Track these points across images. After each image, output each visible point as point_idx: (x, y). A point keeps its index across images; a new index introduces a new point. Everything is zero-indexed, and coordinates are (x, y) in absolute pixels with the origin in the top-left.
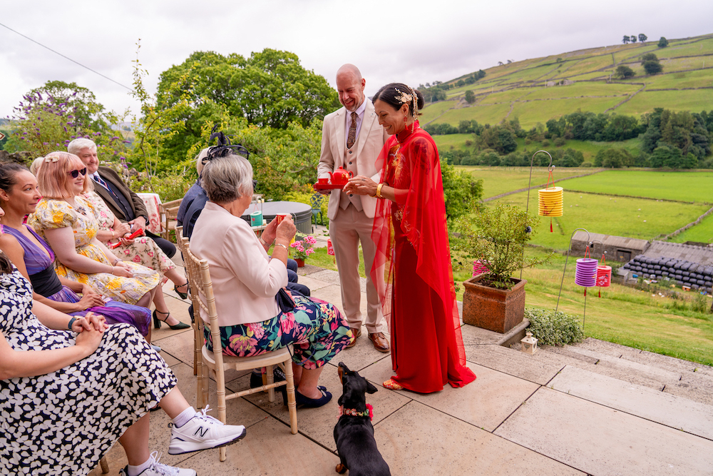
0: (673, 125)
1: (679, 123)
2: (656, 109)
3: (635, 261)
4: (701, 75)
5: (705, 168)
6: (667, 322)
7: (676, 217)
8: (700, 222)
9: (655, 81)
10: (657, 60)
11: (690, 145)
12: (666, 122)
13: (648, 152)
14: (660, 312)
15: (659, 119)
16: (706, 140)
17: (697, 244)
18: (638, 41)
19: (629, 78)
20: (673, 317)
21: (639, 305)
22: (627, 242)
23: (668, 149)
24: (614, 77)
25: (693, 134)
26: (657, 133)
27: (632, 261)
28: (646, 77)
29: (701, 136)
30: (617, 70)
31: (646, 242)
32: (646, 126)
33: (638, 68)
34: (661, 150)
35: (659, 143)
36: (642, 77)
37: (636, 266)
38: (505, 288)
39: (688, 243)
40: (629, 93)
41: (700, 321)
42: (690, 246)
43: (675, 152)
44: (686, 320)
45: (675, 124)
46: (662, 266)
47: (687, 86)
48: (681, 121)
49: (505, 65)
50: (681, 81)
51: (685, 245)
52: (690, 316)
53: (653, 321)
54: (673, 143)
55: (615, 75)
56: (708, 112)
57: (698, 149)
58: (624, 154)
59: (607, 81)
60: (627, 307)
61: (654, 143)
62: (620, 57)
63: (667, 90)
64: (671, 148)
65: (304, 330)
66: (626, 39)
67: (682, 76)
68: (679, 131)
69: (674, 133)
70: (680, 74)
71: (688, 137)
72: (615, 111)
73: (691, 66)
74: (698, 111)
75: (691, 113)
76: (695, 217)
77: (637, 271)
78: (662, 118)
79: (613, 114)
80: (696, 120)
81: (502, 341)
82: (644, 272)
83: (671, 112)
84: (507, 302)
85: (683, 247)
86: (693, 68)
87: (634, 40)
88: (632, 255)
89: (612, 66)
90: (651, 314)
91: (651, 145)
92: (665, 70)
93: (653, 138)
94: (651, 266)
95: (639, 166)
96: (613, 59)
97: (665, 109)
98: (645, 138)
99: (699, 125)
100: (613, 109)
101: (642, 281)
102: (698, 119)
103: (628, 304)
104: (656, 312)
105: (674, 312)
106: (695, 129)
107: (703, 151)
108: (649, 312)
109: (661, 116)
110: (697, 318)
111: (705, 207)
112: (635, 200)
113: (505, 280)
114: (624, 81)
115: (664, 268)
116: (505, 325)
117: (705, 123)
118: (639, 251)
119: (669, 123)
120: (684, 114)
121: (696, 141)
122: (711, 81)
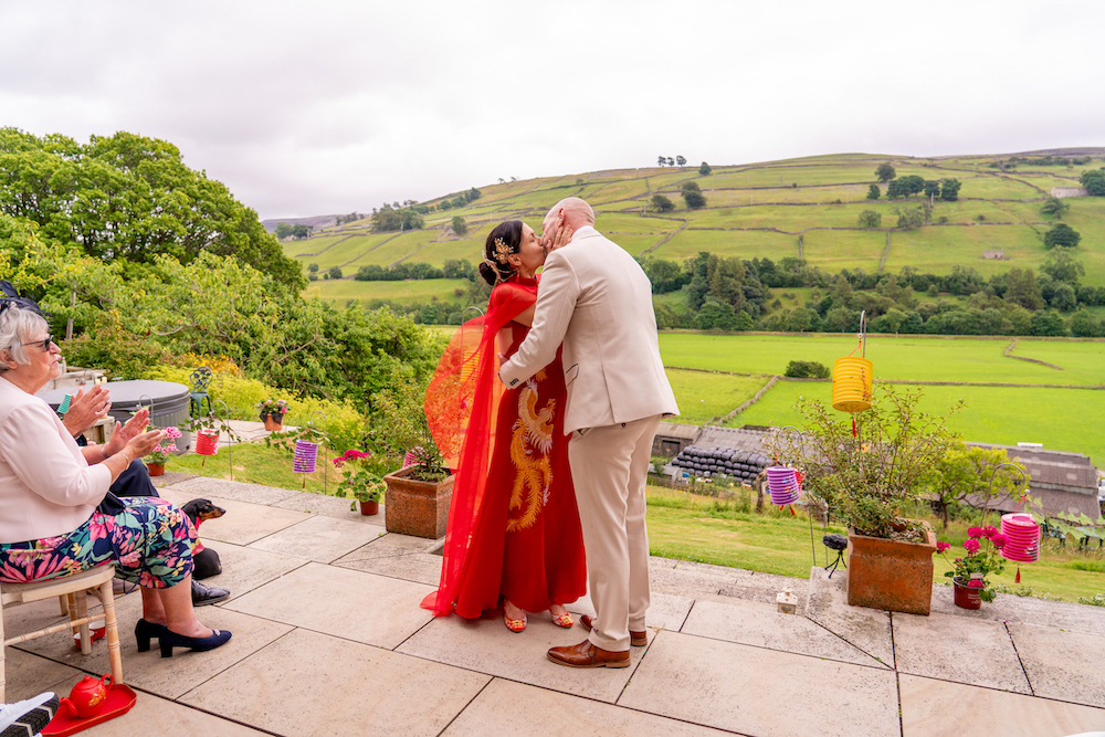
0: (722, 275)
1: (728, 272)
2: (701, 253)
3: (685, 454)
4: (750, 213)
5: (760, 330)
6: (704, 528)
7: (731, 393)
8: (758, 400)
9: (697, 217)
10: (698, 190)
11: (742, 300)
12: (714, 270)
13: (695, 309)
14: (697, 516)
15: (706, 265)
16: (760, 294)
17: (756, 428)
18: (676, 164)
19: (668, 212)
20: (711, 520)
22: (673, 429)
23: (718, 305)
24: (649, 209)
25: (745, 287)
26: (703, 284)
27: (681, 454)
28: (688, 211)
29: (755, 290)
30: (653, 200)
31: (697, 428)
32: (691, 275)
33: (677, 199)
34: (709, 307)
35: (707, 297)
36: (682, 211)
37: (686, 461)
38: (436, 480)
39: (746, 427)
40: (669, 231)
41: (741, 523)
42: (748, 431)
43: (726, 310)
44: (726, 523)
45: (724, 273)
46: (717, 459)
47: (735, 226)
48: (729, 271)
49: (507, 184)
50: (728, 219)
51: (743, 430)
52: (731, 518)
53: (686, 528)
54: (724, 297)
55: (651, 206)
56: (760, 260)
57: (751, 306)
58: (666, 312)
59: (641, 213)
60: (661, 514)
61: (701, 297)
62: (656, 183)
63: (712, 229)
64: (721, 304)
65: (129, 536)
66: (662, 160)
67: (729, 213)
68: (729, 283)
69: (723, 285)
70: (727, 210)
71: (740, 291)
72: (652, 254)
73: (739, 200)
74: (749, 257)
75: (741, 259)
76: (752, 393)
77: (687, 468)
78: (708, 265)
79: (651, 257)
80: (747, 269)
81: (433, 548)
82: (696, 469)
83: (719, 258)
84: (438, 498)
85: (740, 432)
86: (740, 203)
87: (672, 163)
88: (681, 447)
89: (646, 194)
90: (685, 520)
91: (698, 299)
92: (709, 203)
93: (699, 291)
94: (704, 460)
95: (685, 327)
96: (648, 186)
97: (712, 253)
98: (690, 290)
99: (751, 276)
100: (650, 251)
101: (694, 480)
102: (750, 268)
103: (662, 509)
104: (692, 516)
105: (713, 514)
106: (746, 281)
107: (758, 308)
108: (683, 517)
109: (708, 263)
110: (738, 520)
111: (763, 380)
112: (682, 372)
113: (436, 470)
114: (661, 215)
115: (719, 462)
116: (437, 528)
117: (758, 273)
118: (688, 441)
119: (717, 272)
120: (734, 263)
121: (748, 295)
122: (761, 221)
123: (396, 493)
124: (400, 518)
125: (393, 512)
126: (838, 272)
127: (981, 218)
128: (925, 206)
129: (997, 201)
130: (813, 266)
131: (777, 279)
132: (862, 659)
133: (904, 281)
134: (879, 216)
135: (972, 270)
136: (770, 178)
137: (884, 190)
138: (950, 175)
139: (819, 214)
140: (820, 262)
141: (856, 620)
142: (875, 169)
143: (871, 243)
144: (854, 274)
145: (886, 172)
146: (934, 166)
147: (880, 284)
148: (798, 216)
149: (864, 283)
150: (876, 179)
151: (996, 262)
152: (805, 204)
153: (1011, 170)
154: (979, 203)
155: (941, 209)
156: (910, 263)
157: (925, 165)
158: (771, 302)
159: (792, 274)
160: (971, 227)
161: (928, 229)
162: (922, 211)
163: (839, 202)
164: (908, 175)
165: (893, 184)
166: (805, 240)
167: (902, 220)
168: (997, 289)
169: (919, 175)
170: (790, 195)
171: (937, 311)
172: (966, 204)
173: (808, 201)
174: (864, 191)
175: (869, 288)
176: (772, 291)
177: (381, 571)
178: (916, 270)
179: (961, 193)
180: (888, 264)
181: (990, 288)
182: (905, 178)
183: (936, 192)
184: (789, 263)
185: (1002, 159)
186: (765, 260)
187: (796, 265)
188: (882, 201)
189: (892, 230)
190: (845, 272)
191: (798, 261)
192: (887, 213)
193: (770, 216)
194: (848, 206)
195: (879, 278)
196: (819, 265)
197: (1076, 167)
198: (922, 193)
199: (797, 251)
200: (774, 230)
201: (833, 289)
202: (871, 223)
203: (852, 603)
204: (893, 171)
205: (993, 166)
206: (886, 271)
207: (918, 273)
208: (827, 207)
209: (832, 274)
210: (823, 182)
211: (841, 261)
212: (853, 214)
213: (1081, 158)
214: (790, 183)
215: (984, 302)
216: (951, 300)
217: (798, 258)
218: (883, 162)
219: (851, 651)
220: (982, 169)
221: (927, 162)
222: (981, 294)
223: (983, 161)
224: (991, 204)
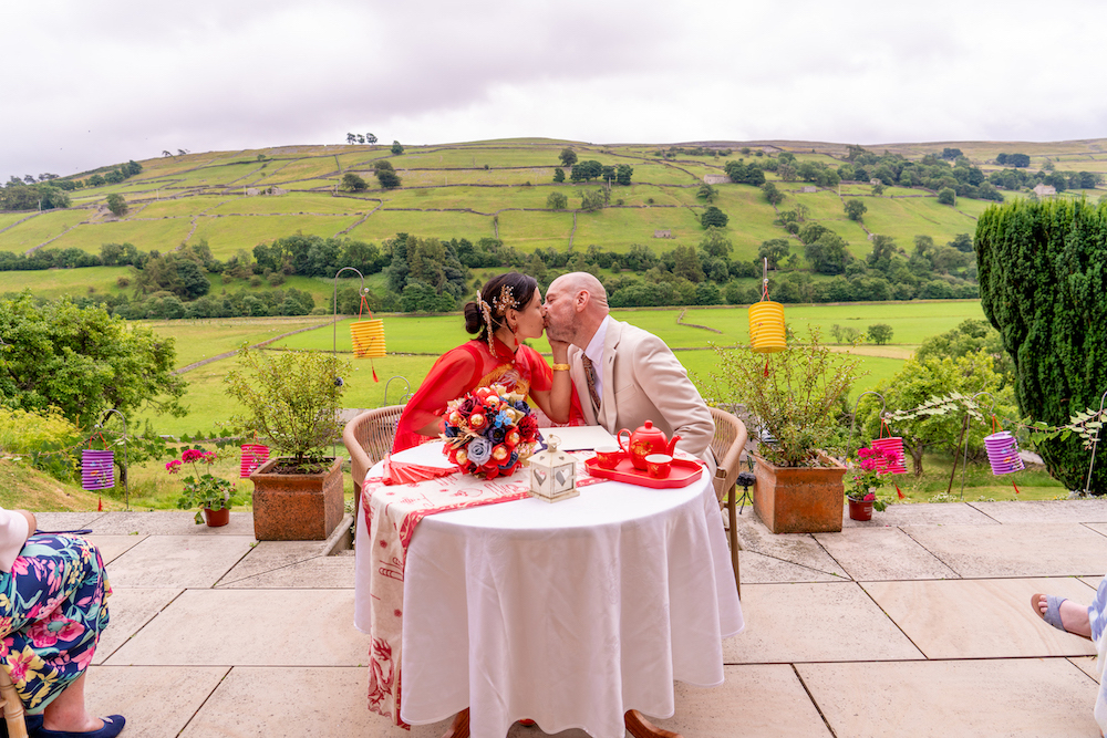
0: (422, 256)
1: (428, 254)
2: (399, 235)
4: (445, 194)
9: (393, 197)
10: (392, 170)
11: (444, 281)
12: (414, 252)
13: (397, 292)
15: (405, 247)
16: (461, 275)
18: (366, 142)
19: (362, 192)
23: (420, 286)
24: (340, 188)
25: (445, 268)
26: (404, 266)
28: (382, 191)
29: (455, 270)
30: (345, 179)
32: (390, 257)
33: (370, 178)
34: (412, 289)
35: (408, 279)
36: (376, 190)
40: (364, 212)
43: (429, 291)
45: (423, 254)
47: (431, 207)
48: (429, 251)
49: (174, 157)
50: (424, 199)
54: (425, 279)
55: (343, 185)
56: (459, 241)
57: (453, 286)
58: (368, 296)
59: (332, 193)
61: (402, 279)
62: (347, 161)
63: (409, 210)
64: (423, 286)
66: (351, 137)
67: (425, 194)
68: (429, 264)
69: (424, 266)
70: (422, 191)
71: (441, 272)
72: (348, 236)
73: (433, 181)
74: (448, 238)
75: (440, 240)
78: (407, 247)
79: (347, 239)
80: (446, 250)
81: (327, 550)
83: (418, 239)
84: (325, 492)
86: (435, 184)
87: (362, 141)
89: (337, 173)
91: (399, 282)
92: (404, 184)
93: (400, 273)
95: (388, 311)
96: (338, 164)
97: (410, 235)
98: (390, 272)
99: (451, 257)
100: (345, 232)
102: (449, 249)
106: (447, 261)
107: (459, 288)
109: (407, 244)
113: (319, 460)
114: (355, 195)
117: (457, 254)
119: (417, 254)
120: (433, 243)
121: (450, 276)
122: (457, 202)
123: (269, 493)
124: (274, 522)
125: (265, 516)
126: (532, 252)
127: (651, 201)
128: (605, 190)
129: (662, 186)
130: (509, 246)
131: (476, 259)
132: (822, 578)
133: (590, 259)
134: (566, 198)
135: (646, 248)
136: (463, 159)
137: (568, 174)
138: (624, 162)
139: (511, 195)
140: (515, 242)
141: (790, 546)
142: (559, 154)
143: (559, 223)
144: (546, 253)
145: (568, 158)
146: (609, 152)
147: (570, 261)
148: (492, 198)
149: (556, 261)
150: (560, 162)
151: (665, 240)
152: (498, 186)
153: (672, 158)
154: (648, 187)
155: (618, 192)
156: (595, 242)
157: (602, 152)
158: (472, 282)
159: (489, 254)
160: (643, 209)
161: (607, 211)
162: (602, 194)
163: (528, 184)
164: (588, 160)
165: (576, 168)
166: (499, 220)
167: (585, 202)
168: (667, 264)
169: (597, 160)
170: (483, 177)
171: (619, 286)
172: (638, 188)
173: (500, 183)
174: (550, 175)
175: (561, 266)
176: (472, 271)
177: (285, 584)
178: (600, 248)
179: (633, 178)
180: (575, 243)
181: (661, 264)
182: (585, 163)
183: (613, 177)
184: (486, 243)
185: (664, 148)
186: (463, 240)
187: (493, 245)
188: (567, 184)
189: (577, 211)
190: (538, 251)
191: (494, 241)
192: (573, 195)
193: (465, 197)
194: (537, 188)
195: (569, 256)
196: (514, 245)
197: (722, 158)
198: (601, 178)
199: (493, 232)
200: (469, 210)
201: (529, 268)
202: (558, 205)
203: (777, 531)
204: (575, 156)
205: (658, 154)
206: (575, 249)
207: (602, 251)
208: (518, 188)
209: (527, 254)
210: (513, 165)
211: (534, 241)
212: (542, 196)
213: (724, 150)
214: (482, 165)
215: (658, 276)
216: (631, 276)
217: (494, 238)
218: (566, 147)
219: (807, 572)
220: (648, 156)
221: (603, 148)
222: (655, 269)
223: (648, 149)
224: (658, 188)
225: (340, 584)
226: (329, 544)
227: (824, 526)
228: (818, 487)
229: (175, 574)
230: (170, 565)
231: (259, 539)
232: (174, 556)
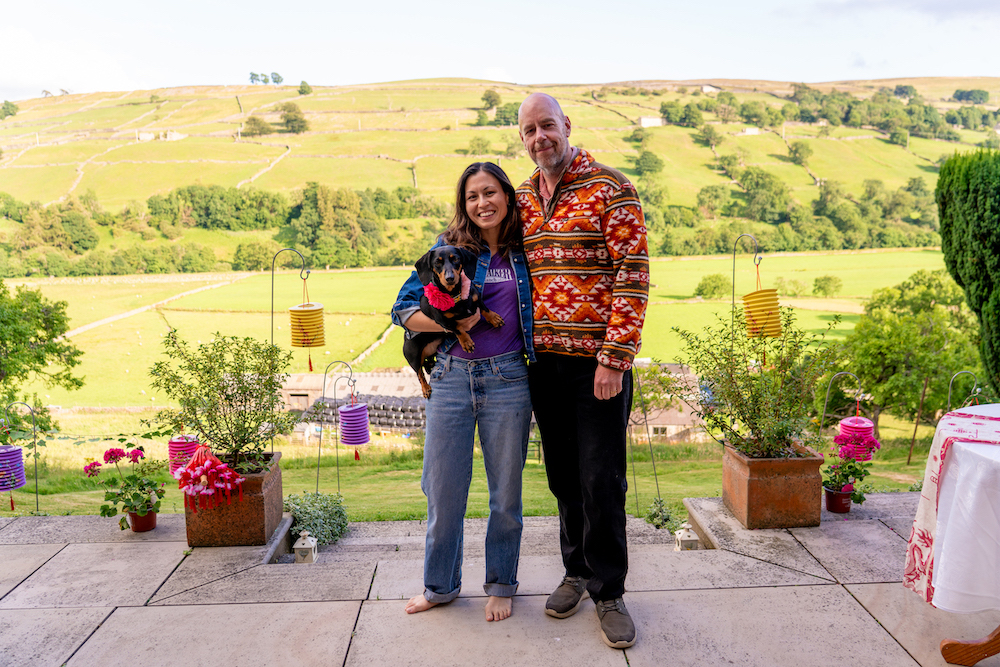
0: (334, 207)
1: (340, 204)
2: (309, 183)
4: (358, 139)
5: (382, 265)
6: (393, 482)
8: (386, 340)
10: (299, 113)
11: (359, 234)
12: (326, 202)
14: (380, 471)
15: (315, 196)
16: (376, 226)
17: (387, 370)
18: (271, 82)
20: (397, 474)
21: (348, 468)
22: (300, 379)
23: (332, 240)
24: (243, 132)
25: (360, 220)
26: (315, 218)
27: (311, 407)
29: (371, 222)
30: (248, 121)
32: (300, 208)
34: (324, 243)
35: (320, 232)
37: (316, 414)
38: (258, 471)
39: (378, 370)
40: (269, 159)
42: (381, 374)
43: (342, 245)
45: (336, 205)
48: (342, 202)
49: (55, 99)
50: (335, 145)
51: (375, 374)
53: (375, 485)
54: (339, 232)
55: (246, 129)
57: (369, 239)
58: (275, 250)
59: (233, 138)
61: (313, 232)
62: (249, 103)
63: (318, 156)
64: (335, 239)
66: (254, 77)
67: (336, 139)
68: (343, 215)
69: (337, 217)
70: (333, 135)
71: (355, 224)
72: (253, 185)
73: (344, 124)
74: (362, 187)
75: (353, 190)
78: (319, 197)
79: (251, 189)
80: (361, 200)
81: (268, 557)
83: (330, 188)
84: (265, 492)
85: (372, 376)
86: (346, 128)
87: (266, 81)
88: (310, 399)
90: (370, 477)
91: (310, 235)
92: (312, 127)
93: (310, 226)
96: (239, 105)
97: (321, 183)
98: (301, 225)
99: (366, 207)
100: (249, 181)
102: (364, 199)
104: (376, 472)
105: (397, 466)
106: (361, 213)
107: (375, 241)
108: (366, 475)
109: (318, 193)
113: (257, 458)
114: (259, 141)
116: (266, 530)
117: (372, 205)
119: (329, 204)
120: (347, 194)
121: (365, 228)
122: (371, 147)
124: (209, 526)
125: (198, 520)
129: (593, 130)
130: (428, 196)
131: (393, 210)
132: (804, 580)
134: (489, 143)
136: (378, 101)
137: (491, 115)
140: (435, 191)
141: (766, 543)
142: (481, 95)
148: (409, 142)
150: (483, 105)
152: (415, 130)
153: (602, 99)
158: (388, 234)
159: (407, 204)
163: (448, 129)
164: (512, 101)
165: (500, 111)
166: (417, 168)
167: (510, 147)
170: (399, 120)
173: (417, 127)
174: (472, 117)
176: (389, 222)
177: (227, 598)
182: (509, 104)
184: (404, 193)
185: (595, 88)
186: (379, 190)
187: (411, 194)
191: (412, 191)
192: (496, 140)
193: (380, 142)
194: (458, 133)
196: (433, 195)
197: (656, 98)
199: (411, 180)
202: (481, 150)
203: (752, 526)
204: (498, 97)
205: (588, 95)
209: (448, 203)
210: (432, 107)
212: (463, 141)
213: (658, 89)
214: (398, 107)
217: (412, 187)
218: (488, 88)
219: (788, 574)
220: (576, 97)
221: (528, 89)
223: (578, 89)
224: (588, 132)
225: (288, 596)
226: (269, 550)
227: (801, 521)
228: (794, 478)
229: (103, 590)
230: (95, 579)
231: (192, 545)
232: (98, 568)
